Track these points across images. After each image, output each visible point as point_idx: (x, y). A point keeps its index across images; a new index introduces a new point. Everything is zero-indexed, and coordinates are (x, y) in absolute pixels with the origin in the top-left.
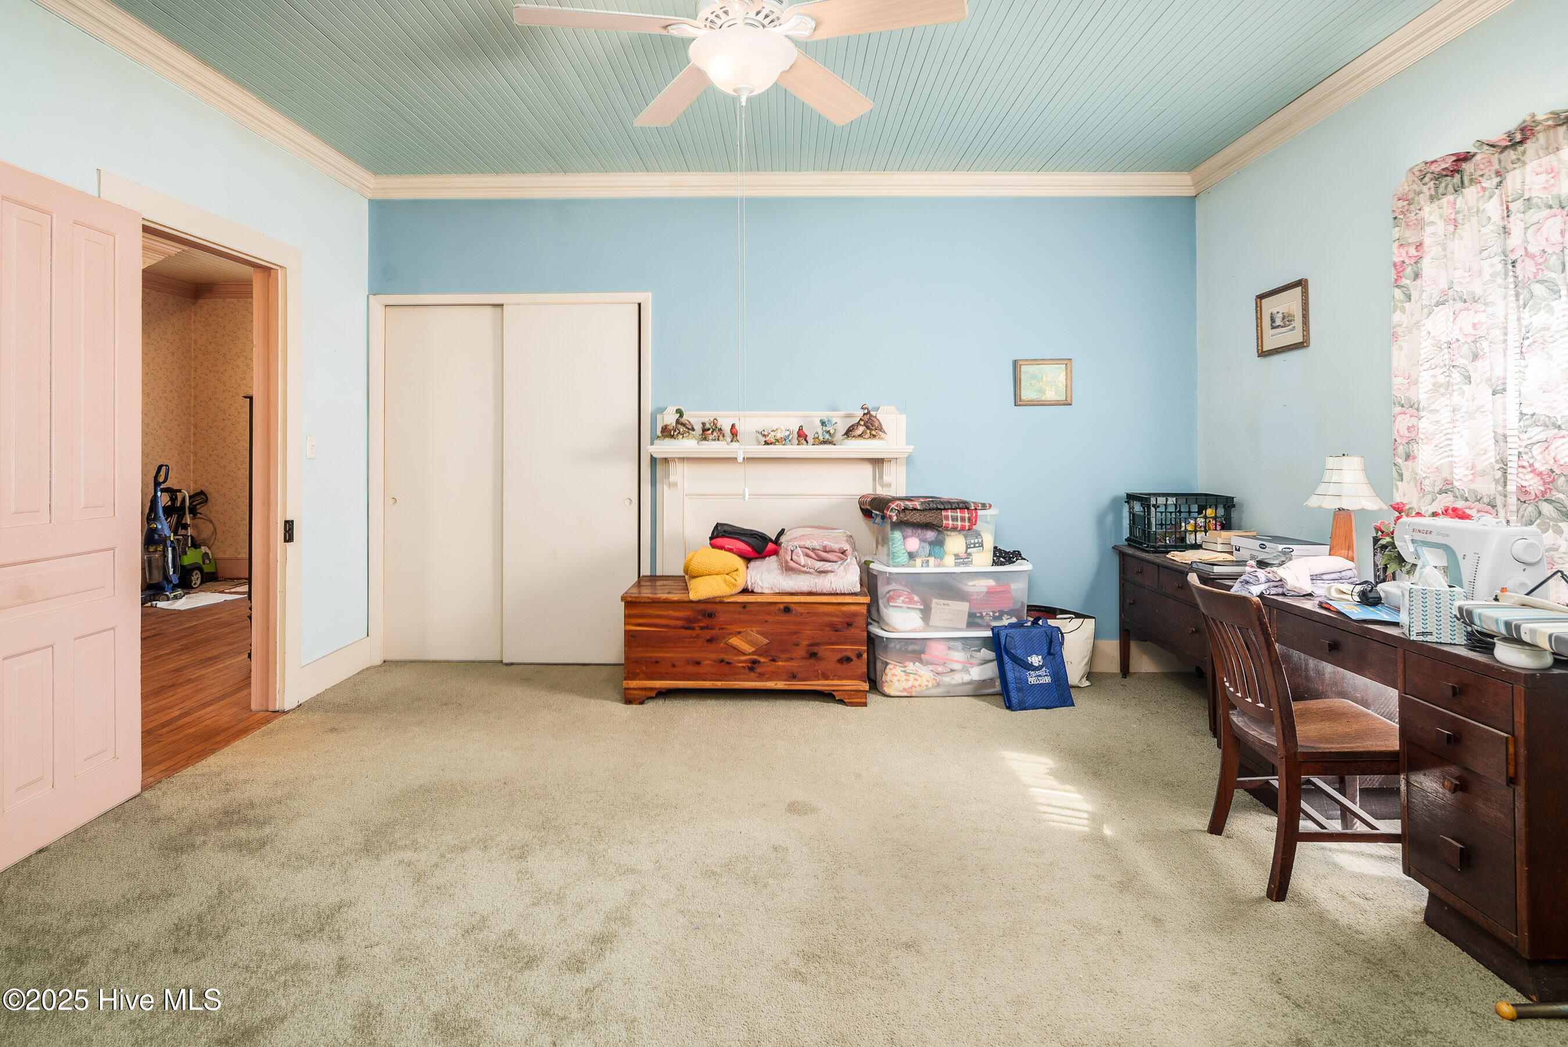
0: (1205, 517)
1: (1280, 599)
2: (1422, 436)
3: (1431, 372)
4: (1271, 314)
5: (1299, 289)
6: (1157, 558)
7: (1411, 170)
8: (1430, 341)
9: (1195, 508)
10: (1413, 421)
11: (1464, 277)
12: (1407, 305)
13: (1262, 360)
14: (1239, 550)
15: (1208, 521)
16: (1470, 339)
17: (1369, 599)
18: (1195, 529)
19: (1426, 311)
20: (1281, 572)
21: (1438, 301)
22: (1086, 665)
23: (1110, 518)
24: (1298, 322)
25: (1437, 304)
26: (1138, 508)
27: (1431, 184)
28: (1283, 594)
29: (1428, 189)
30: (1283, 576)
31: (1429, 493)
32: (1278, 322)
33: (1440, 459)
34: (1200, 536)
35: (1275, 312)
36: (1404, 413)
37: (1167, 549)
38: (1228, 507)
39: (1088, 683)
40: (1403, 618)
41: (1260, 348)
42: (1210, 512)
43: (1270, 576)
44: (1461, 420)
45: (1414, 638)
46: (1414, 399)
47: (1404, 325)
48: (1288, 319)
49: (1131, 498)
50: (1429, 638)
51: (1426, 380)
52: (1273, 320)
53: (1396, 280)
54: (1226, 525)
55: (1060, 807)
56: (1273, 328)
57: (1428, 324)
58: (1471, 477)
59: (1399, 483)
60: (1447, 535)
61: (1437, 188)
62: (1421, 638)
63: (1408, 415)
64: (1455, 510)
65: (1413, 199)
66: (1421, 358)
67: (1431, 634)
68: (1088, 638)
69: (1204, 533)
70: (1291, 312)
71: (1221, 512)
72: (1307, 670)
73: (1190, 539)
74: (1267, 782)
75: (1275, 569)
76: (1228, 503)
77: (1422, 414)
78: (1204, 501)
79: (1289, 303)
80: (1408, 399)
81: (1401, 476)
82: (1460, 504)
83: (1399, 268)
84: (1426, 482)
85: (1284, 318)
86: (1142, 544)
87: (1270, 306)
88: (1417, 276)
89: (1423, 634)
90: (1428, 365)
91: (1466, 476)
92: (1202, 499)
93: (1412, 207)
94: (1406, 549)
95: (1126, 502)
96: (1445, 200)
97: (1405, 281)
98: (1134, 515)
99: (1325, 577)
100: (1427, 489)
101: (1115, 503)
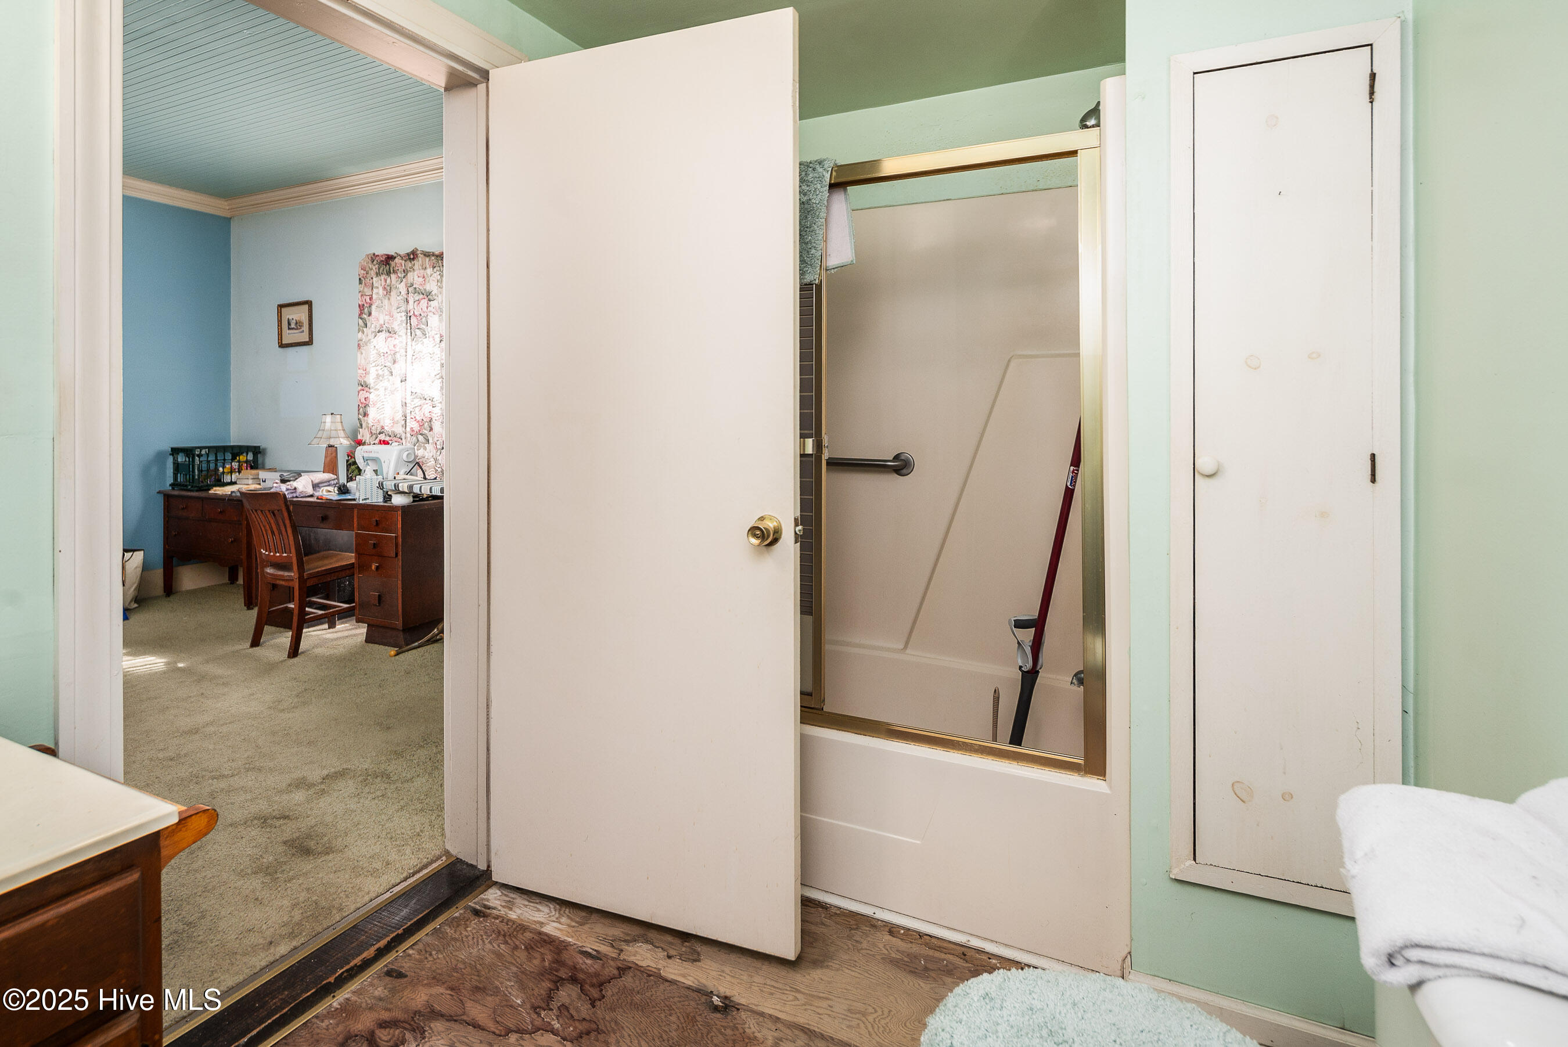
0: (239, 461)
1: (295, 499)
2: (372, 403)
3: (375, 368)
4: (288, 319)
5: (306, 307)
6: (202, 494)
7: (368, 255)
8: (375, 351)
9: (229, 456)
10: (367, 395)
11: (390, 320)
12: (365, 329)
13: (280, 349)
14: (265, 481)
15: (241, 464)
16: (393, 352)
17: (343, 490)
18: (231, 471)
19: (373, 334)
20: (295, 484)
21: (379, 330)
22: (134, 590)
23: (154, 470)
24: (306, 328)
25: (379, 332)
26: (181, 458)
27: (377, 266)
28: (297, 497)
29: (375, 268)
30: (296, 486)
31: (375, 434)
32: (293, 326)
33: (380, 415)
34: (234, 477)
35: (290, 318)
36: (363, 390)
37: (209, 488)
38: (256, 453)
39: (136, 605)
40: (357, 497)
41: (280, 341)
42: (242, 458)
43: (289, 487)
44: (388, 395)
45: (361, 502)
46: (368, 382)
47: (363, 341)
48: (299, 324)
49: (175, 451)
50: (367, 501)
51: (373, 372)
52: (289, 324)
53: (360, 315)
54: (254, 465)
55: (140, 666)
56: (289, 329)
57: (374, 341)
58: (392, 424)
59: (360, 430)
60: (378, 452)
61: (379, 269)
62: (364, 502)
63: (365, 391)
64: (384, 441)
65: (368, 271)
66: (372, 360)
67: (368, 499)
68: (136, 568)
69: (238, 474)
70: (301, 320)
71: (250, 457)
72: (310, 540)
73: (227, 479)
74: (287, 606)
75: (291, 482)
76: (257, 451)
77: (371, 390)
78: (236, 452)
79: (299, 314)
80: (365, 382)
81: (361, 425)
82: (387, 439)
83: (361, 307)
84: (373, 428)
85: (296, 323)
86: (186, 486)
87: (290, 314)
88: (370, 314)
89: (365, 499)
90: (374, 364)
91: (390, 424)
92: (236, 451)
93: (368, 276)
94: (360, 463)
95: (170, 454)
96: (383, 277)
97: (364, 316)
98: (178, 464)
99: (321, 485)
100: (374, 432)
101: (160, 457)
